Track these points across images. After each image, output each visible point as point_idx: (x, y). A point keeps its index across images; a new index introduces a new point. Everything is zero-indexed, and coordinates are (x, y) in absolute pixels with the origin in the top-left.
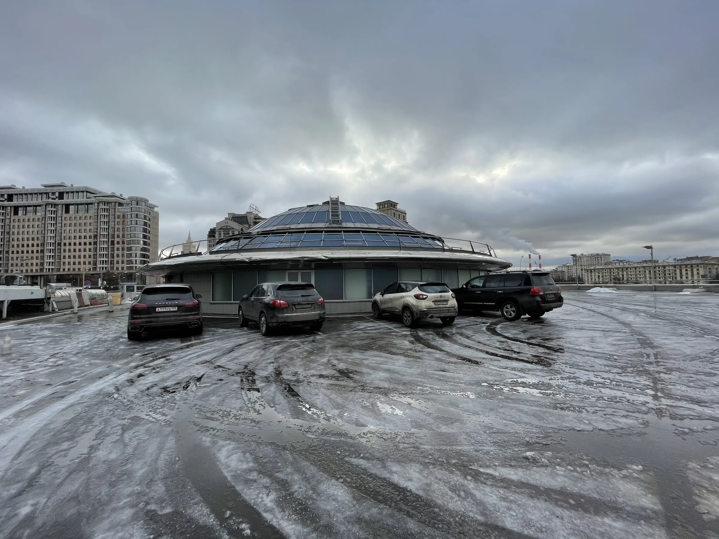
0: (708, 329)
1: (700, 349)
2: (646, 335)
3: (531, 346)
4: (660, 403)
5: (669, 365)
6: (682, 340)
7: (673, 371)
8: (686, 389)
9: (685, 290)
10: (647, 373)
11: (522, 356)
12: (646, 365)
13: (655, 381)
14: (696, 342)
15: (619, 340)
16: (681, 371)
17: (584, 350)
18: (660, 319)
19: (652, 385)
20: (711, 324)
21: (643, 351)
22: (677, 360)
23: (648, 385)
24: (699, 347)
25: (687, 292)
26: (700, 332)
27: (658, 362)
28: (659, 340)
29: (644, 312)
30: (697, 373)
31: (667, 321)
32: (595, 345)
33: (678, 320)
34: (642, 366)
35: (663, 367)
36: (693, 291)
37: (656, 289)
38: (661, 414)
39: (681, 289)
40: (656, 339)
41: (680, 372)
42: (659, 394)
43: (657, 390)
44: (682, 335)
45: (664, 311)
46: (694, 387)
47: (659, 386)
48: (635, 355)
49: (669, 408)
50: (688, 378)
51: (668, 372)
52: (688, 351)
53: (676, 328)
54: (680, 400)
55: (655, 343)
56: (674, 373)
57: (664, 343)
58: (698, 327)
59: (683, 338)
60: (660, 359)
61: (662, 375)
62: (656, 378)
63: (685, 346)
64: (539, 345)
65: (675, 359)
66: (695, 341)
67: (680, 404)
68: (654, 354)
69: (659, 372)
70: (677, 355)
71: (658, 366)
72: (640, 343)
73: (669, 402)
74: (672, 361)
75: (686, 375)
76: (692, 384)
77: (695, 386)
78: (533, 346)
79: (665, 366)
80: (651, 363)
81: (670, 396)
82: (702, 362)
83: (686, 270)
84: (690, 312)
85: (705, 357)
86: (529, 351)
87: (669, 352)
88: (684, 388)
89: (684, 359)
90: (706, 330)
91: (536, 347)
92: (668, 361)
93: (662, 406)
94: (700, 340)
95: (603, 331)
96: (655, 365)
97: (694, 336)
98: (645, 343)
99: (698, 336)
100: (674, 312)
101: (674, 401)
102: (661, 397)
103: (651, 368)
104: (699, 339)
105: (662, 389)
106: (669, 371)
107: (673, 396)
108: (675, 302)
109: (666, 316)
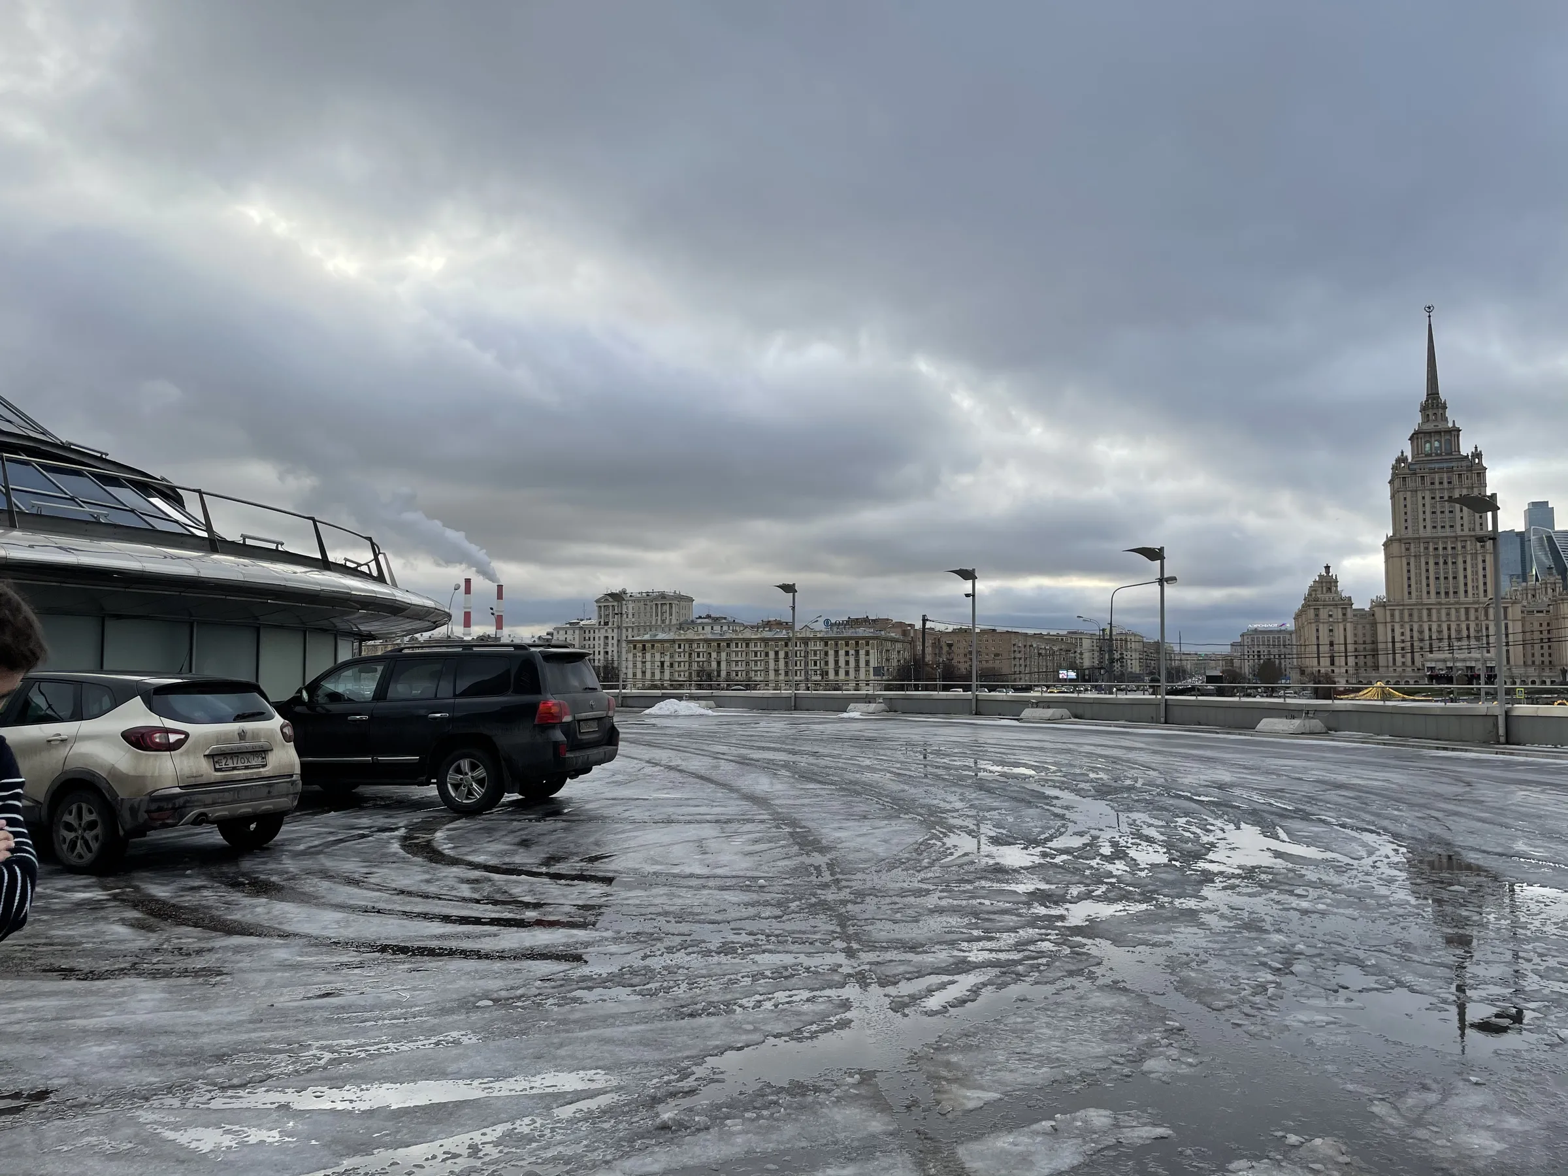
0: (904, 800)
1: (897, 845)
2: (803, 823)
3: (563, 882)
4: (858, 962)
5: (857, 885)
6: (866, 827)
7: (865, 895)
8: (892, 928)
9: (852, 706)
10: (824, 907)
11: (550, 913)
12: (819, 892)
13: (843, 921)
14: (889, 829)
15: (756, 841)
16: (879, 894)
17: (691, 876)
18: (820, 782)
19: (838, 930)
20: (906, 787)
21: (807, 860)
22: (868, 871)
23: (834, 932)
24: (895, 841)
25: (855, 712)
26: (892, 808)
27: (837, 881)
28: (830, 832)
29: (786, 766)
30: (902, 893)
31: (833, 787)
32: (710, 858)
33: (851, 782)
34: (814, 895)
35: (848, 890)
36: (865, 710)
37: (796, 704)
38: (865, 982)
39: (841, 705)
40: (823, 831)
41: (877, 896)
42: (855, 946)
43: (847, 938)
44: (865, 817)
45: (822, 762)
46: (903, 921)
47: (851, 930)
48: (794, 872)
49: (873, 967)
50: (891, 907)
51: (859, 900)
52: (881, 851)
53: (852, 801)
54: (886, 949)
55: (824, 841)
56: (868, 899)
57: (839, 838)
58: (887, 796)
59: (867, 822)
60: (840, 873)
61: (850, 907)
62: (841, 914)
63: (874, 841)
64: (582, 877)
65: (863, 870)
66: (886, 828)
67: (889, 956)
68: (827, 864)
69: (844, 903)
70: (865, 861)
71: (840, 889)
72: (798, 843)
73: (871, 956)
74: (859, 876)
75: (888, 900)
76: (898, 916)
77: (904, 918)
78: (568, 882)
79: (851, 887)
80: (825, 886)
81: (872, 946)
82: (907, 870)
83: (847, 653)
84: (868, 762)
85: (908, 859)
86: (564, 896)
87: (851, 857)
88: (889, 925)
89: (878, 869)
90: (901, 802)
91: (576, 882)
92: (854, 877)
93: (863, 967)
94: (896, 825)
95: (717, 821)
96: (834, 888)
97: (885, 818)
98: (807, 842)
99: (889, 817)
100: (840, 765)
101: (878, 953)
102: (858, 950)
103: (830, 896)
104: (893, 823)
105: (856, 934)
106: (860, 896)
107: (877, 945)
108: (837, 739)
109: (828, 775)
